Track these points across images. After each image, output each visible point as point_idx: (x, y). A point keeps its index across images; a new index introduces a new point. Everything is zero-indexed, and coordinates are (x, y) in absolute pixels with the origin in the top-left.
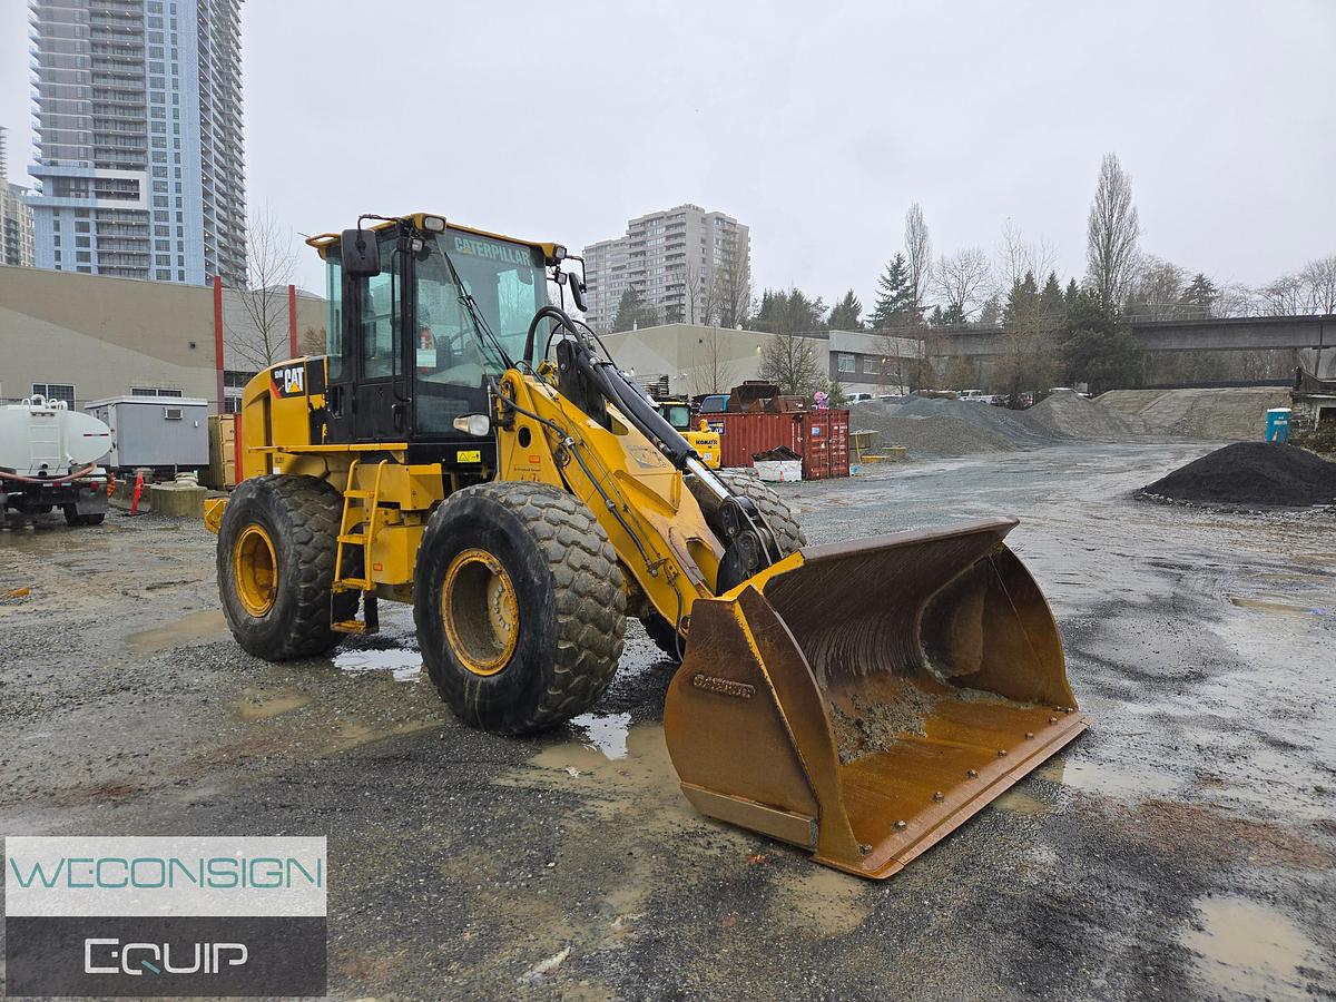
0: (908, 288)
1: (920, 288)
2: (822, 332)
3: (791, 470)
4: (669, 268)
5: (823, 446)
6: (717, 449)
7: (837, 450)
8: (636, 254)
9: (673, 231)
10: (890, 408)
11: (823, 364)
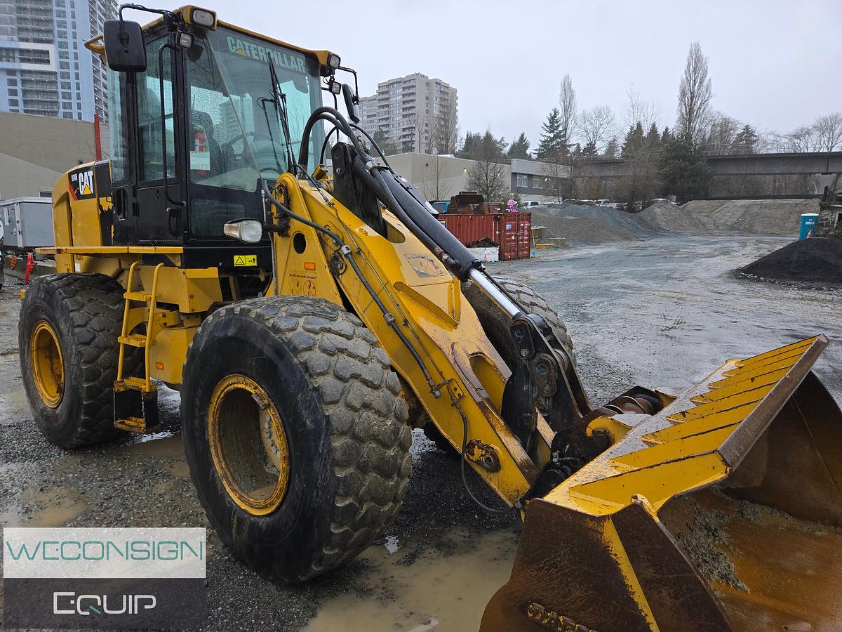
0: (561, 132)
1: (568, 131)
2: (506, 160)
3: (491, 254)
4: (404, 116)
5: (513, 238)
7: (522, 240)
8: (383, 107)
9: (407, 91)
10: (552, 210)
11: (508, 181)
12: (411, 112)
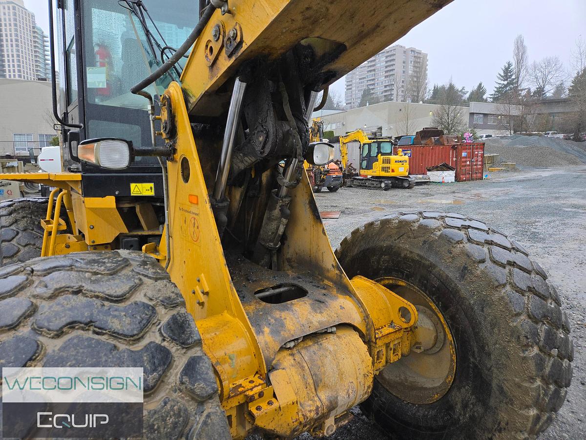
0: (514, 79)
1: (520, 79)
2: (466, 103)
3: (449, 176)
4: (386, 77)
5: (468, 163)
6: (407, 165)
7: (476, 165)
8: (370, 71)
9: (389, 59)
10: (504, 141)
11: (466, 119)
12: (391, 73)
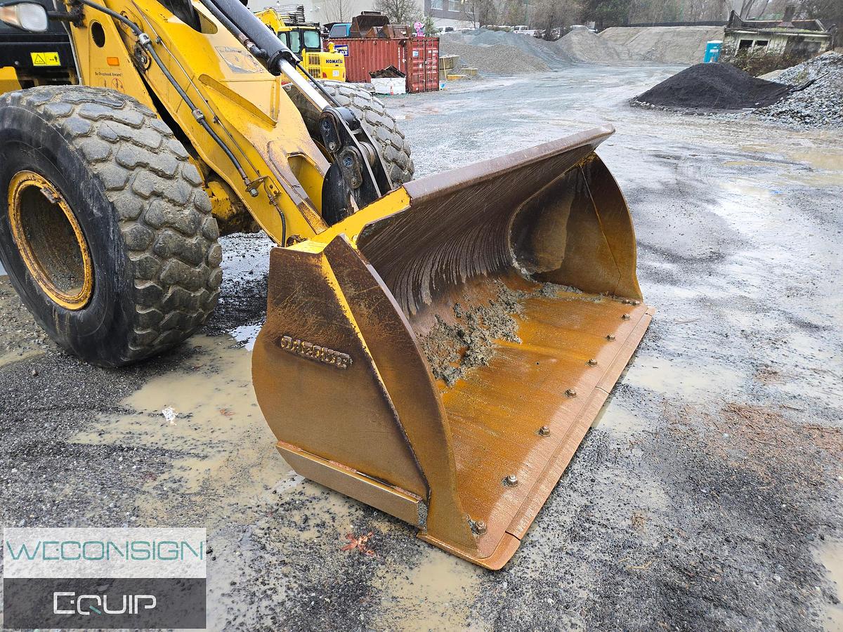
3: (398, 85)
5: (421, 66)
6: (342, 67)
7: (430, 70)
10: (467, 37)
